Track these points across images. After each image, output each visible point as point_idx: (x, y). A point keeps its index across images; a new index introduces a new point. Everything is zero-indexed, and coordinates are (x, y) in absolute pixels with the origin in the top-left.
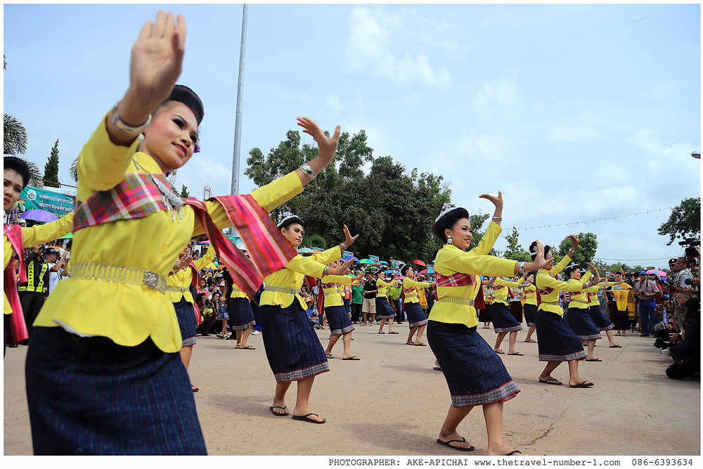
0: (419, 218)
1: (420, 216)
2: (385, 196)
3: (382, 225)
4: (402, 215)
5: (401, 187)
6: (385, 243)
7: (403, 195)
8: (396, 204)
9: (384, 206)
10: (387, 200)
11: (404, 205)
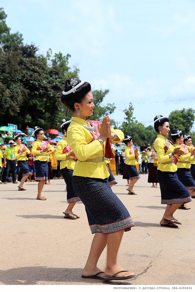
0: (52, 93)
1: (53, 91)
2: (22, 73)
3: (20, 98)
4: (38, 89)
5: (36, 65)
6: (23, 113)
7: (38, 72)
8: (32, 80)
9: (21, 81)
10: (24, 77)
11: (39, 81)
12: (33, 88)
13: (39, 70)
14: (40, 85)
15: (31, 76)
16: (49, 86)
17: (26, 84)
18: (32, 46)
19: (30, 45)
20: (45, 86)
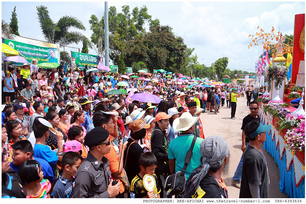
4: (173, 51)
8: (170, 46)
9: (165, 46)
10: (166, 44)
11: (174, 46)
12: (171, 50)
13: (173, 40)
14: (175, 48)
15: (170, 43)
16: (179, 48)
17: (168, 48)
18: (168, 26)
19: (166, 26)
20: (177, 48)
